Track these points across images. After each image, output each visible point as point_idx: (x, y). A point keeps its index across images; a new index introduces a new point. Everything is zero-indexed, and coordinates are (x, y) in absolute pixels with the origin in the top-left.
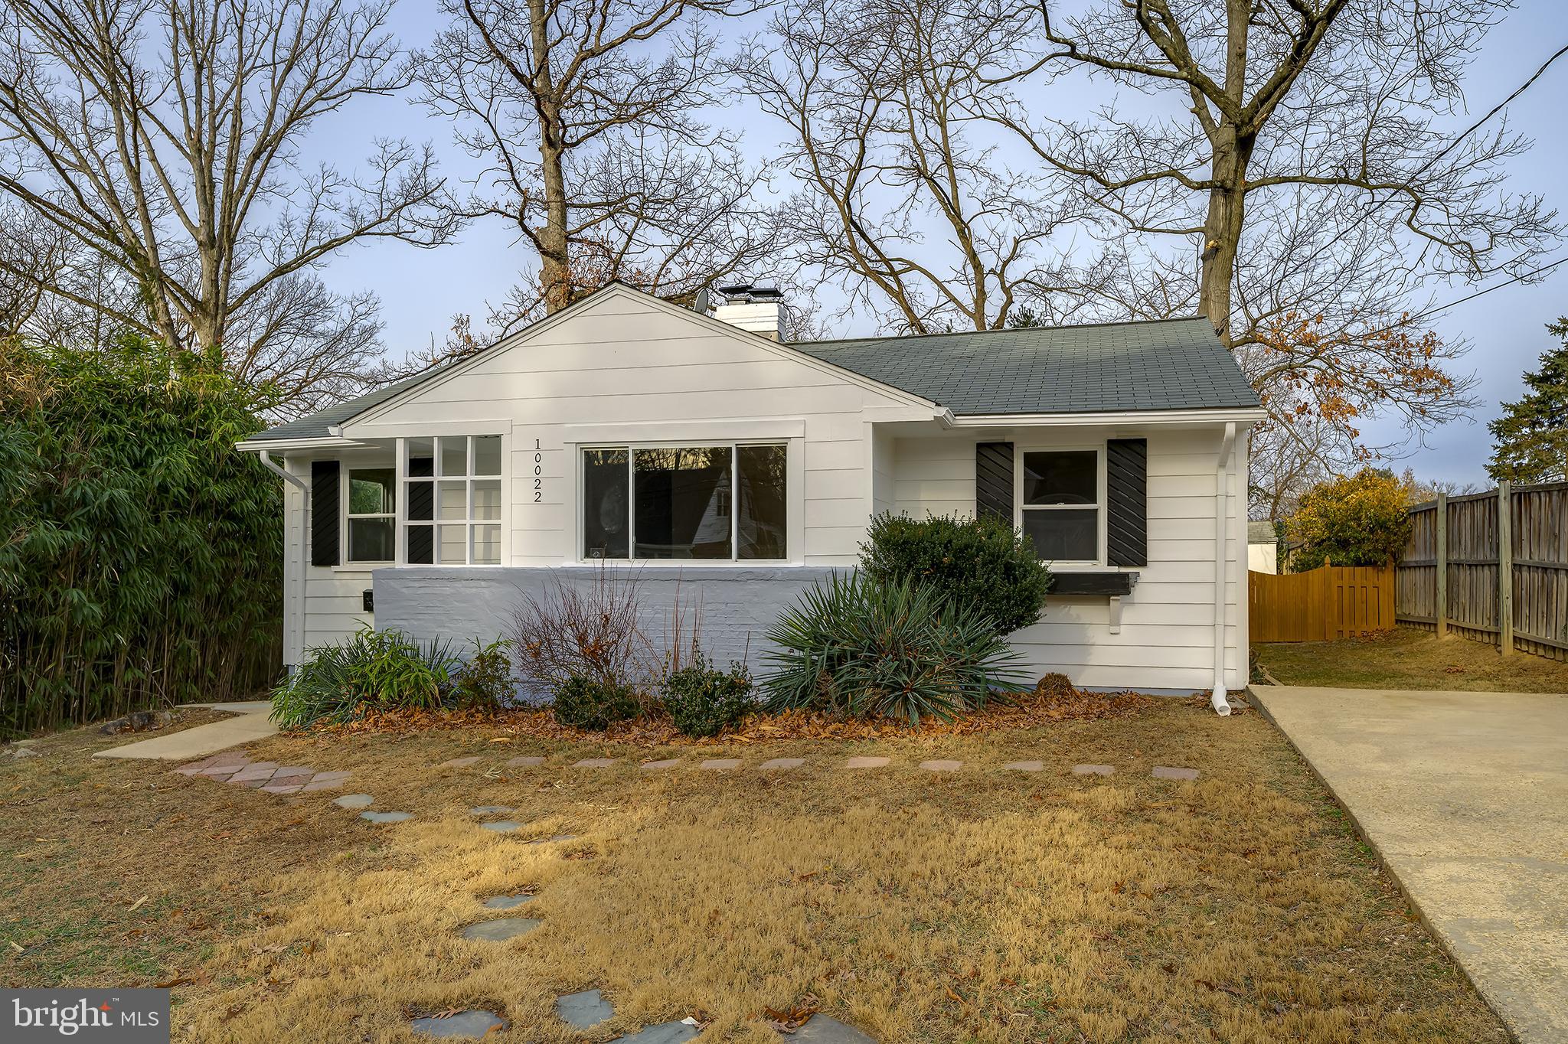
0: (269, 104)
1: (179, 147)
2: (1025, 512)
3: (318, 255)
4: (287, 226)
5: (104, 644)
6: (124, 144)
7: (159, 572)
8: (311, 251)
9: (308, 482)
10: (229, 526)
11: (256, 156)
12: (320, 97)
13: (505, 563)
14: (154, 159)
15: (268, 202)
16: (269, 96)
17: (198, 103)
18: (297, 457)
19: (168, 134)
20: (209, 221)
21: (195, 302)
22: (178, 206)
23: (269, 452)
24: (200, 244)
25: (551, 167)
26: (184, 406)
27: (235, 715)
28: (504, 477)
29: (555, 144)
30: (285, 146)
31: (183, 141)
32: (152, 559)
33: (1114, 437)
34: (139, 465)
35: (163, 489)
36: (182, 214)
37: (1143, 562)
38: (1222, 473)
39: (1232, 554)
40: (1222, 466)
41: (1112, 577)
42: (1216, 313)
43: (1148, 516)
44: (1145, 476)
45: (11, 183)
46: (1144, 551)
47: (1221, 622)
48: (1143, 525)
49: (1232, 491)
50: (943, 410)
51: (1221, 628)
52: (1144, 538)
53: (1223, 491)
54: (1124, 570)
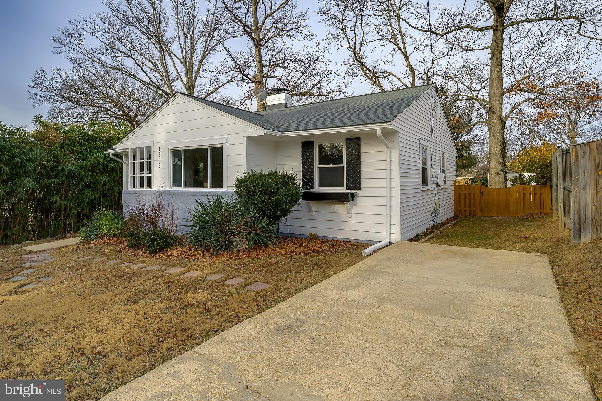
0: (204, 46)
1: (180, 61)
2: (319, 168)
3: (218, 89)
13: (152, 189)
19: (178, 59)
20: (188, 82)
22: (180, 77)
23: (112, 153)
24: (186, 89)
28: (152, 160)
29: (258, 47)
31: (182, 60)
33: (348, 137)
37: (359, 188)
38: (389, 150)
39: (393, 185)
40: (388, 147)
41: (347, 194)
42: (495, 80)
43: (361, 169)
44: (360, 153)
45: (135, 77)
46: (360, 183)
47: (389, 213)
48: (359, 172)
49: (393, 158)
50: (265, 131)
51: (389, 216)
52: (359, 178)
53: (389, 158)
54: (353, 191)
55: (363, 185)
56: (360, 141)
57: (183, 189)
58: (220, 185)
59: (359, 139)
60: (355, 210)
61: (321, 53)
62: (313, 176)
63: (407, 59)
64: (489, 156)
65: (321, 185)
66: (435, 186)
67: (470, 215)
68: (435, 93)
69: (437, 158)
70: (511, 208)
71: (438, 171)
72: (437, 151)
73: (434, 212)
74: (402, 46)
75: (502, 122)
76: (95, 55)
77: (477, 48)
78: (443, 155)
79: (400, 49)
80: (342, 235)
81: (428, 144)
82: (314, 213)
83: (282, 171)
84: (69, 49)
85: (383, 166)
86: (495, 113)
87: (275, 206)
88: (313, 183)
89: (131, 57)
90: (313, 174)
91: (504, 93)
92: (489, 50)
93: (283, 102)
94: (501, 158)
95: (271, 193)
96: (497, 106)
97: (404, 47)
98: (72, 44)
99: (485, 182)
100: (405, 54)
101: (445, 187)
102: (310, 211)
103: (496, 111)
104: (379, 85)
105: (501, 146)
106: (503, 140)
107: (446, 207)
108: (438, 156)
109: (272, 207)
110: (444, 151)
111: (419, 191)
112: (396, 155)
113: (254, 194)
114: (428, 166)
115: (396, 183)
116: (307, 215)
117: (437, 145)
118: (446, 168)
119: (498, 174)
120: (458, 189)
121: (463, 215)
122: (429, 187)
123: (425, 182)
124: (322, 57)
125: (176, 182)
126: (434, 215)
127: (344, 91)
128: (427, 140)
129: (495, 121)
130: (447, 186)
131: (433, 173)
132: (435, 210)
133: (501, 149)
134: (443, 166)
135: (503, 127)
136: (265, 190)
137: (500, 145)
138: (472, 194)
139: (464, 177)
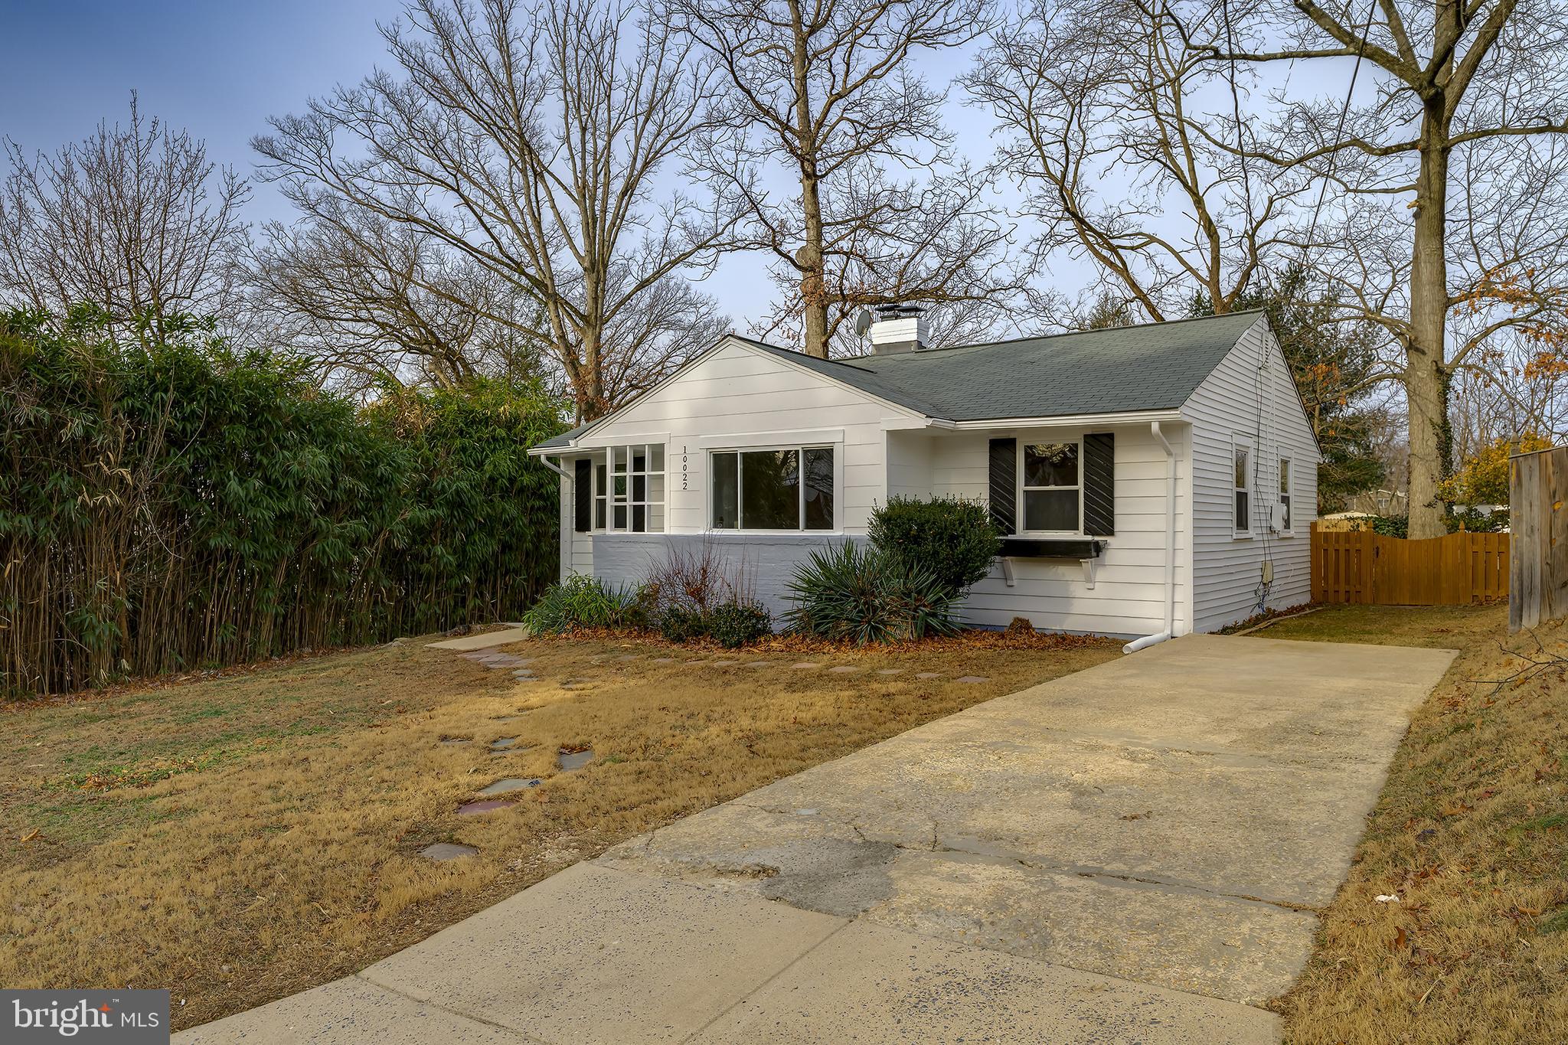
1: (571, 195)
2: (1027, 492)
3: (669, 269)
4: (648, 247)
5: (456, 582)
6: (530, 201)
7: (491, 534)
8: (665, 266)
9: (573, 474)
10: (538, 503)
11: (624, 194)
12: (672, 137)
13: (666, 532)
14: (554, 207)
15: (632, 231)
16: (632, 144)
17: (583, 159)
18: (568, 457)
19: (563, 186)
20: (590, 251)
21: (582, 317)
22: (570, 240)
23: (545, 455)
24: (585, 269)
25: (809, 195)
26: (511, 424)
27: (510, 627)
28: (666, 473)
29: (812, 178)
30: (644, 183)
31: (574, 192)
32: (488, 527)
33: (1089, 432)
34: (480, 465)
35: (492, 480)
36: (573, 247)
37: (1111, 533)
38: (1171, 460)
39: (1180, 526)
40: (1170, 454)
41: (1087, 543)
42: (1427, 272)
43: (1116, 495)
44: (1113, 463)
45: (460, 241)
46: (1112, 526)
47: (1170, 581)
48: (1111, 502)
49: (1180, 475)
50: (930, 421)
51: (1170, 586)
52: (1111, 513)
53: (1171, 475)
54: (1097, 538)
55: (1118, 525)
56: (1113, 440)
57: (739, 532)
58: (829, 525)
59: (1111, 437)
60: (1101, 575)
61: (974, 192)
62: (1014, 508)
63: (1199, 202)
64: (1408, 462)
65: (1030, 525)
66: (1265, 532)
67: (1348, 601)
68: (1267, 329)
69: (1270, 470)
70: (1444, 585)
71: (1272, 498)
72: (1270, 457)
73: (1261, 587)
74: (1185, 168)
75: (1443, 375)
76: (358, 181)
77: (1382, 186)
78: (1285, 463)
79: (1180, 177)
80: (1072, 625)
81: (1250, 442)
82: (1015, 583)
83: (958, 497)
84: (294, 169)
85: (1160, 489)
86: (1424, 353)
87: (961, 563)
88: (1013, 523)
89: (457, 191)
90: (1013, 504)
91: (1449, 302)
92: (1413, 195)
93: (914, 337)
94: (1439, 468)
95: (952, 538)
96: (1430, 337)
97: (1192, 170)
98: (298, 155)
99: (1399, 526)
100: (1193, 191)
101: (1287, 535)
102: (1006, 577)
103: (1426, 350)
104: (1124, 271)
105: (1439, 438)
106: (1445, 421)
107: (1290, 580)
108: (1272, 465)
109: (956, 565)
110: (1286, 453)
111: (1229, 540)
112: (1185, 471)
113: (917, 540)
114: (1250, 488)
115: (1185, 523)
116: (999, 586)
117: (1269, 443)
118: (1291, 493)
119: (1429, 505)
120: (1321, 543)
121: (1331, 599)
122: (1251, 533)
123: (1242, 522)
124: (975, 200)
125: (722, 518)
126: (1261, 593)
127: (1027, 287)
128: (1249, 435)
129: (1424, 371)
130: (1292, 532)
131: (1261, 504)
132: (1264, 584)
133: (1439, 443)
134: (1284, 489)
135: (1446, 387)
136: (942, 533)
137: (1437, 435)
138: (1353, 552)
139: (1349, 514)
